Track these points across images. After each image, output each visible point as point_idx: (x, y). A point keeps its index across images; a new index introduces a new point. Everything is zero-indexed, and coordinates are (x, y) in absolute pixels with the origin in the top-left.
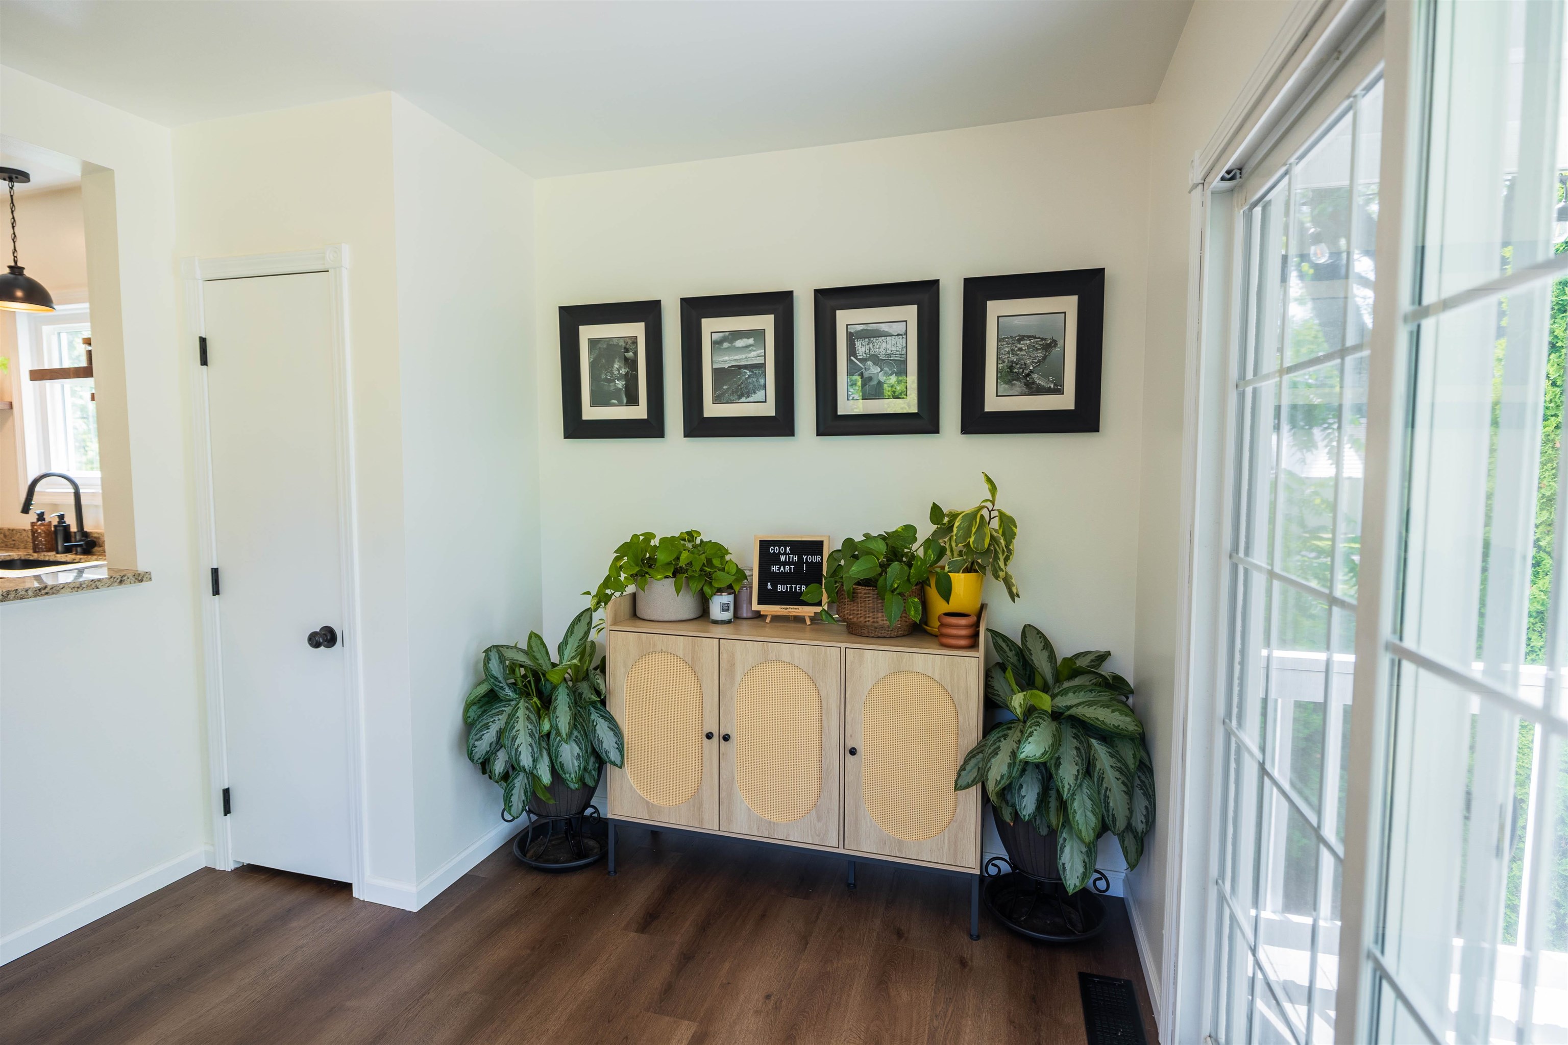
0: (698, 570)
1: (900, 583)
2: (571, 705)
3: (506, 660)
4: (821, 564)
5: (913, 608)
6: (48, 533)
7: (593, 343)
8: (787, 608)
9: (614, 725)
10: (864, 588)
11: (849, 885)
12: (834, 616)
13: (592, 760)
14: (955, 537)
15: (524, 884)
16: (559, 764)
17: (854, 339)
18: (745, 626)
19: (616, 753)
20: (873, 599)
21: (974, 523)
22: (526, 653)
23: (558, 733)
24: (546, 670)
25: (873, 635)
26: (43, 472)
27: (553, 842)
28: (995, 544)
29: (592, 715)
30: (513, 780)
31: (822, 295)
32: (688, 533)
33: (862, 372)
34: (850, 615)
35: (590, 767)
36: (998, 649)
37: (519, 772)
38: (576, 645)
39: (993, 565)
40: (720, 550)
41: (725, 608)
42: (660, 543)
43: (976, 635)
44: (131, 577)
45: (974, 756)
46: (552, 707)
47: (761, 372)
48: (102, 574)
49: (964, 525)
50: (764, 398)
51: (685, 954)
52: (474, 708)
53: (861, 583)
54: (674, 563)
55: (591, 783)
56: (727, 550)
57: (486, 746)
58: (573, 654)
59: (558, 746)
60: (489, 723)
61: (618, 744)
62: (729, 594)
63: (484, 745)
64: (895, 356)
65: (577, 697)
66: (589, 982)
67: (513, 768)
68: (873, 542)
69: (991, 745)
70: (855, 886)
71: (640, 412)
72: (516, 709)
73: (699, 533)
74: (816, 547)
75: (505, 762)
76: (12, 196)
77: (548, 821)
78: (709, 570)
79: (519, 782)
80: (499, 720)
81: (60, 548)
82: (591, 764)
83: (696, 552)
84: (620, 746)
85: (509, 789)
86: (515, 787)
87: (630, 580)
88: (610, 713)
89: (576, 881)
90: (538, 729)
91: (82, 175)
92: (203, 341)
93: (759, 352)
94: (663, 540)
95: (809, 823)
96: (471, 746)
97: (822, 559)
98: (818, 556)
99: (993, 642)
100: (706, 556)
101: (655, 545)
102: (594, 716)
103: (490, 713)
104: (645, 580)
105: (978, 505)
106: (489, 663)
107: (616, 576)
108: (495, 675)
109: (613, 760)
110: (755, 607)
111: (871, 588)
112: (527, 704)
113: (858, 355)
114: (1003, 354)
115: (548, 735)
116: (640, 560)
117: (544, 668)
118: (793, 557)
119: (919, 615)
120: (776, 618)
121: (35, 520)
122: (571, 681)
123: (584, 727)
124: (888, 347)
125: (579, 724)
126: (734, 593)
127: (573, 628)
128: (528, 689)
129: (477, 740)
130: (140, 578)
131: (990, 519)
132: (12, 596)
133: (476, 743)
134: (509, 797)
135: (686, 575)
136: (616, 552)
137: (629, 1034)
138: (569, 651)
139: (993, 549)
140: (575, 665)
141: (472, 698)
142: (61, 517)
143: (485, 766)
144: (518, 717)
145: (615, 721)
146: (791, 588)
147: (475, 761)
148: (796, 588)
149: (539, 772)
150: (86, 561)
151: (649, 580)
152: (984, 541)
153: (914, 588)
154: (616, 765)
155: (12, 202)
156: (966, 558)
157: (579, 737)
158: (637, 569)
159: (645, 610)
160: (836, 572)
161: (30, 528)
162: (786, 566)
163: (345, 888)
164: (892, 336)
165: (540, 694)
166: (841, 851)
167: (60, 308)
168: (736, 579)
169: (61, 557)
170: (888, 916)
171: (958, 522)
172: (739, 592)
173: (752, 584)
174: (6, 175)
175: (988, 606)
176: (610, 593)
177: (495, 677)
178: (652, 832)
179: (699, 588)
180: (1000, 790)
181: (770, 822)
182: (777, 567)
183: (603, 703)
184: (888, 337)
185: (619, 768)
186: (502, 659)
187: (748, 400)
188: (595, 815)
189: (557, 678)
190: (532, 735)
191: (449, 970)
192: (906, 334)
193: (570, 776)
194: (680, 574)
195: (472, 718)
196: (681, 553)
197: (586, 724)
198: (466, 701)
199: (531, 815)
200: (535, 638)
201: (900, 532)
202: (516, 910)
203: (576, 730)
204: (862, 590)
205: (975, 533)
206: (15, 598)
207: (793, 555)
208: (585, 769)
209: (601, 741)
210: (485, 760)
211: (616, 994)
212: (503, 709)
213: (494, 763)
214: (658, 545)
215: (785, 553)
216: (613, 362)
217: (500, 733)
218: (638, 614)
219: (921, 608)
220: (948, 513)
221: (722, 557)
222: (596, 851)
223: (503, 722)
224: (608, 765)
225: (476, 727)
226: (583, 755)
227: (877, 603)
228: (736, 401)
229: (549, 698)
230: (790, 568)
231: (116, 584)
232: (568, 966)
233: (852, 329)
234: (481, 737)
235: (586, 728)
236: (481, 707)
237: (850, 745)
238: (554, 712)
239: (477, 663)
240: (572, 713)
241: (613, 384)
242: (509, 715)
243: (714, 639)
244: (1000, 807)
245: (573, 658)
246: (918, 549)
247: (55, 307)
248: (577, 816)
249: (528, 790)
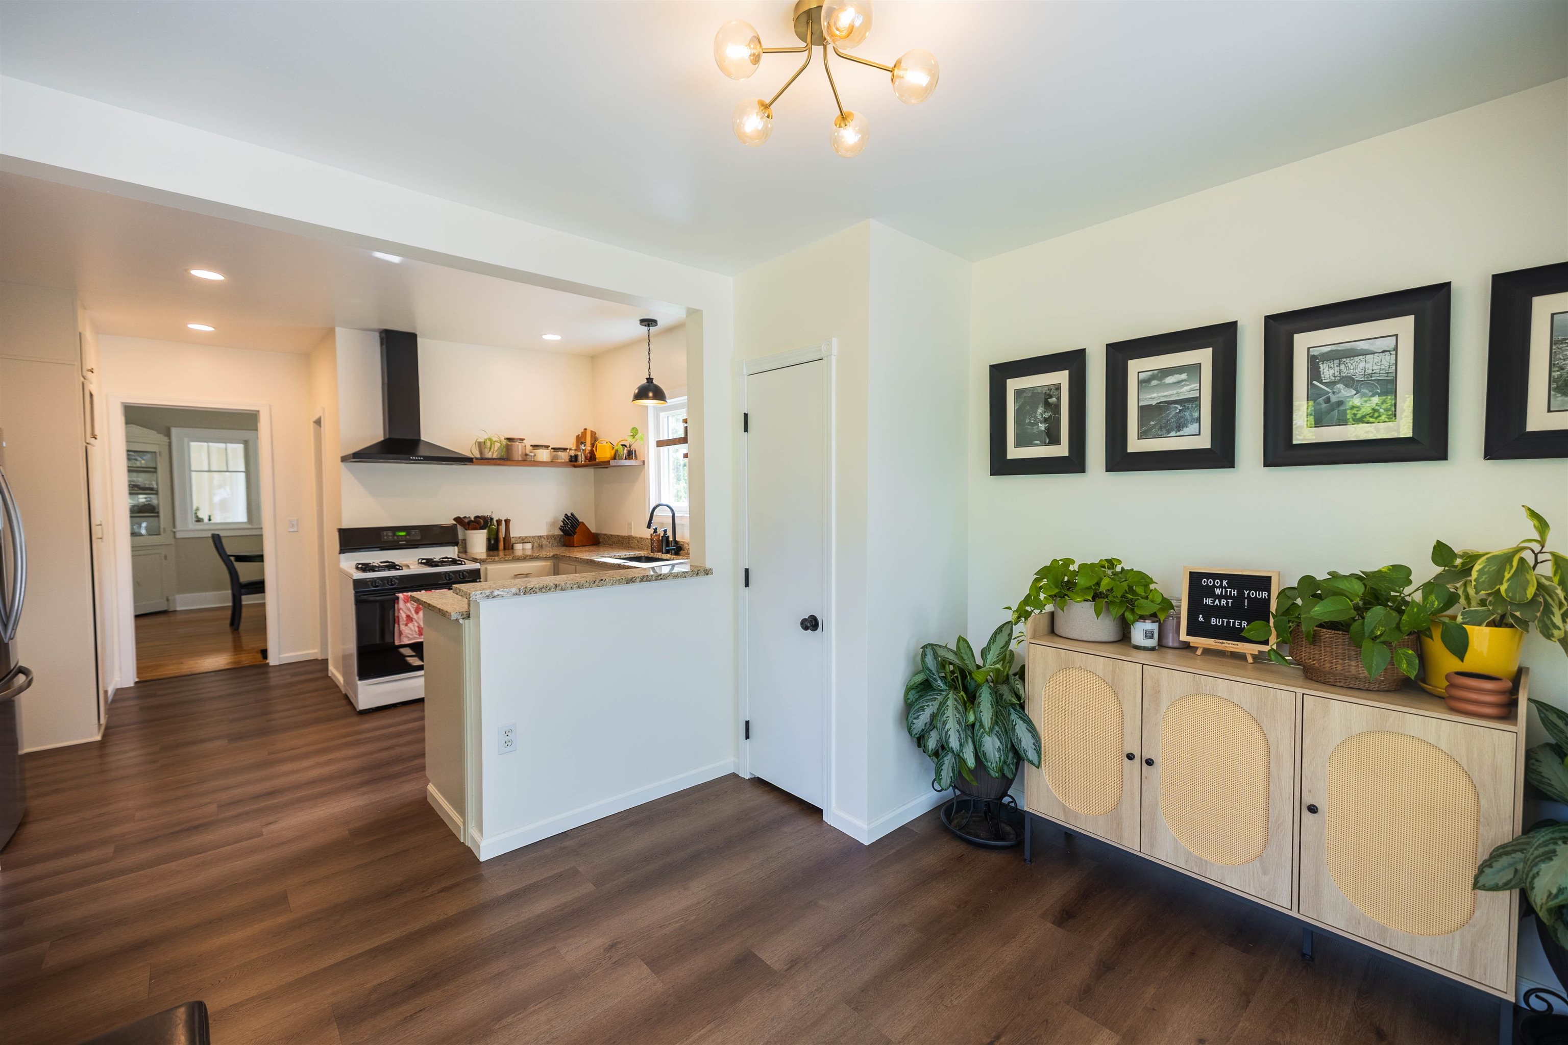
0: (1119, 596)
1: (1385, 631)
2: (993, 703)
3: (939, 657)
4: (1267, 601)
5: (1404, 661)
6: (658, 541)
7: (1019, 393)
8: (1224, 643)
9: (1032, 728)
10: (1330, 631)
11: (1304, 955)
12: (1286, 658)
13: (1011, 755)
14: (1474, 583)
15: (949, 849)
16: (982, 752)
17: (1318, 362)
18: (1170, 655)
19: (1034, 754)
20: (1343, 645)
21: (1508, 567)
22: (955, 653)
23: (982, 726)
24: (972, 669)
25: (1342, 685)
26: (657, 503)
27: (974, 819)
28: (1545, 594)
29: (1012, 715)
30: (943, 757)
31: (1272, 322)
32: (1108, 561)
33: (1329, 396)
34: (1310, 659)
35: (1009, 761)
36: (1550, 727)
37: (948, 751)
38: (998, 652)
39: (1541, 621)
40: (1144, 580)
41: (1149, 635)
42: (1078, 569)
43: (1514, 704)
44: (702, 571)
45: (1507, 853)
46: (976, 702)
47: (1194, 406)
48: (686, 568)
49: (1489, 569)
50: (1198, 431)
51: (1104, 963)
52: (913, 692)
53: (1324, 625)
54: (1093, 588)
55: (1010, 776)
56: (1152, 579)
57: (922, 725)
58: (995, 659)
59: (981, 737)
60: (924, 706)
61: (1036, 746)
62: (1153, 622)
63: (920, 724)
64: (1378, 375)
65: (999, 698)
66: (1010, 954)
67: (943, 748)
68: (1345, 582)
69: (1539, 846)
70: (1312, 958)
71: (1062, 450)
72: (946, 699)
73: (1120, 562)
74: (1264, 583)
75: (937, 741)
76: (649, 336)
77: (970, 799)
78: (1132, 597)
79: (948, 760)
80: (932, 705)
81: (664, 551)
82: (1010, 758)
83: (1117, 579)
84: (1038, 748)
85: (940, 765)
86: (944, 763)
87: (1049, 599)
88: (1028, 716)
89: (996, 859)
90: (964, 718)
91: (686, 317)
92: (746, 415)
93: (1193, 386)
94: (1082, 566)
95: (1251, 873)
96: (910, 722)
97: (1269, 596)
98: (1264, 592)
99: (1540, 717)
100: (1128, 583)
101: (1074, 570)
102: (1014, 716)
103: (925, 698)
104: (1065, 602)
105: (1515, 546)
106: (925, 657)
107: (1036, 595)
108: (930, 668)
109: (1031, 759)
110: (1184, 637)
111: (1341, 633)
112: (955, 696)
113: (1323, 378)
114: (1561, 359)
115: (973, 725)
116: (1060, 582)
117: (970, 668)
118: (1231, 592)
119: (1415, 670)
120: (1207, 652)
121: (653, 533)
122: (992, 682)
123: (1004, 724)
124: (1367, 366)
125: (1000, 721)
126: (1159, 621)
127: (995, 637)
128: (956, 684)
129: (915, 719)
130: (707, 572)
131: (1536, 563)
132: (645, 579)
133: (914, 720)
134: (939, 770)
135: (1106, 600)
136: (1036, 574)
137: (1049, 1018)
138: (992, 656)
139: (1542, 600)
140: (998, 670)
141: (911, 684)
142: (665, 531)
143: (920, 740)
144: (948, 706)
145: (1033, 725)
146: (1228, 623)
147: (913, 735)
148: (1234, 623)
149: (965, 756)
150: (676, 560)
151: (1069, 601)
152: (1525, 590)
153: (1406, 637)
154: (1034, 764)
155: (649, 339)
156: (1493, 610)
157: (1000, 732)
158: (1057, 591)
159: (1062, 627)
160: (1289, 611)
161: (650, 537)
162: (1222, 600)
163: (818, 812)
164: (1373, 353)
165: (965, 689)
166: (1294, 914)
167: (670, 401)
168: (1161, 608)
169: (664, 556)
170: (1361, 1007)
171: (1479, 565)
172: (1164, 621)
173: (1180, 614)
174: (646, 323)
175: (1530, 671)
176: (1030, 610)
177: (930, 669)
178: (1066, 833)
179: (1120, 613)
180: (1555, 907)
181: (1201, 859)
182: (1211, 600)
183: (1022, 707)
184: (1367, 356)
185: (1036, 767)
186: (936, 655)
187: (1178, 434)
188: (1013, 805)
189: (982, 678)
190: (959, 723)
191: (891, 901)
192: (1396, 349)
193: (991, 765)
194: (1099, 598)
195: (911, 700)
196: (1101, 580)
197: (1006, 723)
198: (907, 686)
199: (956, 790)
200: (962, 640)
201: (1386, 572)
202: (944, 868)
203: (997, 725)
204: (1326, 634)
205: (1508, 580)
206: (647, 581)
207: (1232, 589)
208: (1005, 762)
209: (1020, 740)
210: (920, 736)
211: (1035, 975)
212: (936, 697)
213: (928, 739)
214: (1077, 570)
215: (1221, 587)
216: (1037, 408)
217: (933, 717)
218: (1056, 631)
219: (1417, 661)
220: (1461, 553)
221: (1146, 586)
222: (1012, 836)
223: (936, 707)
224: (1026, 763)
225: (914, 708)
226: (1003, 749)
227: (1349, 649)
228: (1164, 436)
229: (973, 694)
230: (1227, 603)
231: (695, 575)
232: (990, 933)
233: (1314, 352)
234: (918, 717)
235: (1006, 726)
236: (918, 692)
237: (1308, 800)
238: (978, 707)
239: (915, 656)
240: (994, 710)
241: (1037, 427)
242: (941, 703)
243: (1137, 664)
244: (1553, 927)
245: (995, 663)
246: (1413, 593)
247: (667, 401)
248: (996, 801)
249: (955, 769)
